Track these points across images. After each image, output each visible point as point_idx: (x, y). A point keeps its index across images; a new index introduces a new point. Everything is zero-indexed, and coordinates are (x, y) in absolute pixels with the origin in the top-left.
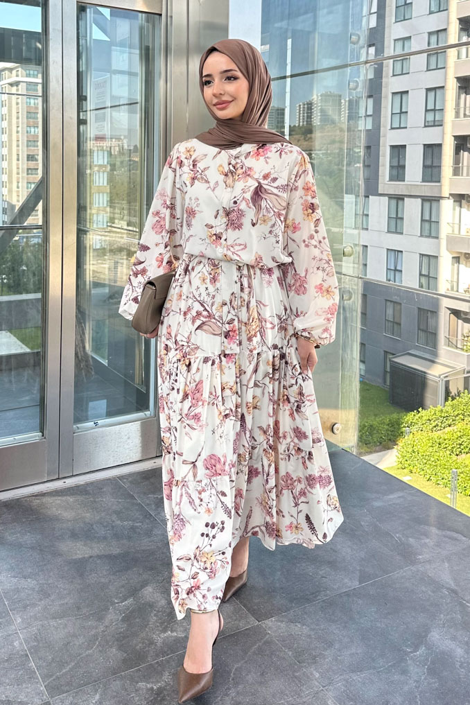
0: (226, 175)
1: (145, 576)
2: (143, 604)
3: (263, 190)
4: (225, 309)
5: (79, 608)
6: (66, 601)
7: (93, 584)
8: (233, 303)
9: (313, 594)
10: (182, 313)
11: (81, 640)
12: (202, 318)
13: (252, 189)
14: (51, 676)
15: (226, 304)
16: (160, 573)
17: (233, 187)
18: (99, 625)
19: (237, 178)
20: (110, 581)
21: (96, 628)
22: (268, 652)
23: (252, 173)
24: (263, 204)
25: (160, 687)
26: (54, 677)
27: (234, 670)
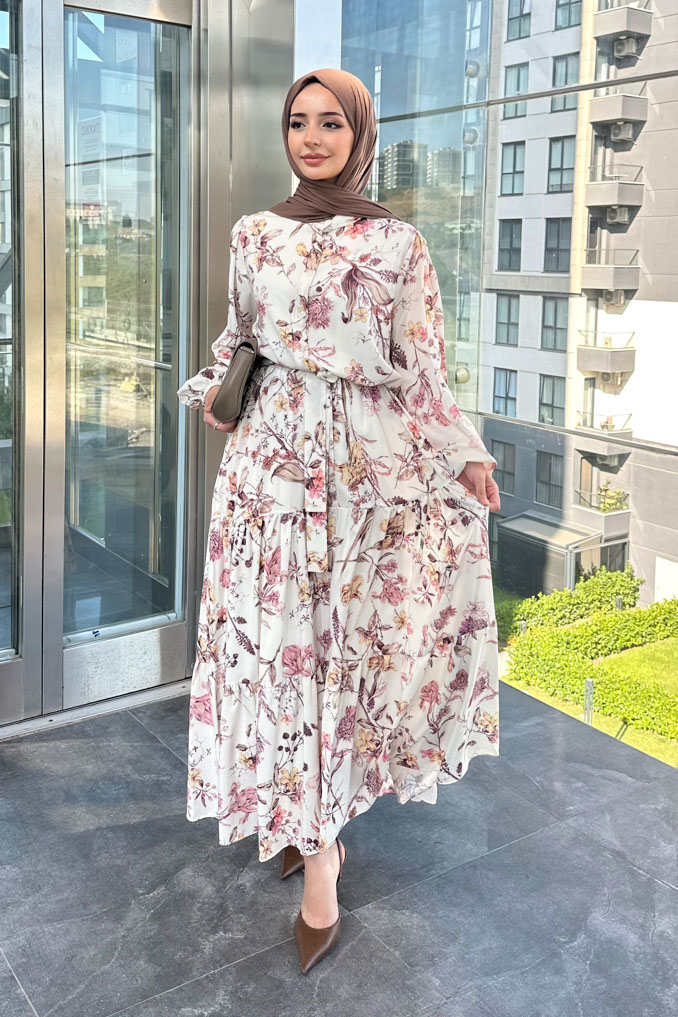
0: (308, 256)
1: (180, 854)
2: (181, 894)
3: (359, 274)
4: (308, 445)
5: (85, 905)
6: (66, 895)
7: (103, 868)
8: (319, 437)
9: (424, 867)
10: (250, 453)
11: (92, 951)
12: (279, 460)
13: (344, 273)
14: (51, 1006)
15: (309, 438)
16: (202, 848)
17: (316, 270)
18: (117, 928)
19: (323, 259)
20: (129, 863)
21: (113, 933)
22: (365, 954)
23: (344, 253)
24: (359, 291)
25: (214, 1013)
26: (56, 1007)
27: (318, 982)
